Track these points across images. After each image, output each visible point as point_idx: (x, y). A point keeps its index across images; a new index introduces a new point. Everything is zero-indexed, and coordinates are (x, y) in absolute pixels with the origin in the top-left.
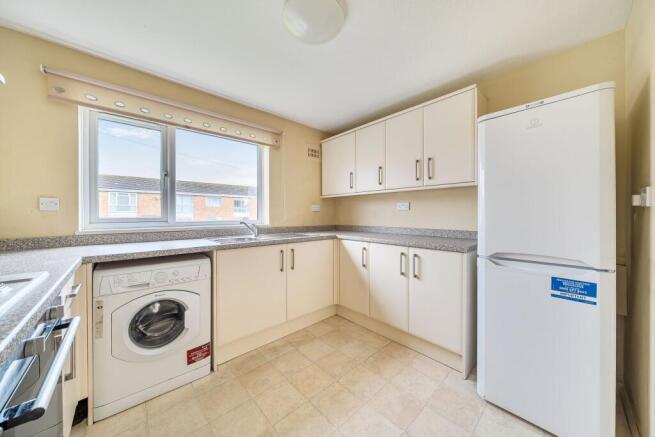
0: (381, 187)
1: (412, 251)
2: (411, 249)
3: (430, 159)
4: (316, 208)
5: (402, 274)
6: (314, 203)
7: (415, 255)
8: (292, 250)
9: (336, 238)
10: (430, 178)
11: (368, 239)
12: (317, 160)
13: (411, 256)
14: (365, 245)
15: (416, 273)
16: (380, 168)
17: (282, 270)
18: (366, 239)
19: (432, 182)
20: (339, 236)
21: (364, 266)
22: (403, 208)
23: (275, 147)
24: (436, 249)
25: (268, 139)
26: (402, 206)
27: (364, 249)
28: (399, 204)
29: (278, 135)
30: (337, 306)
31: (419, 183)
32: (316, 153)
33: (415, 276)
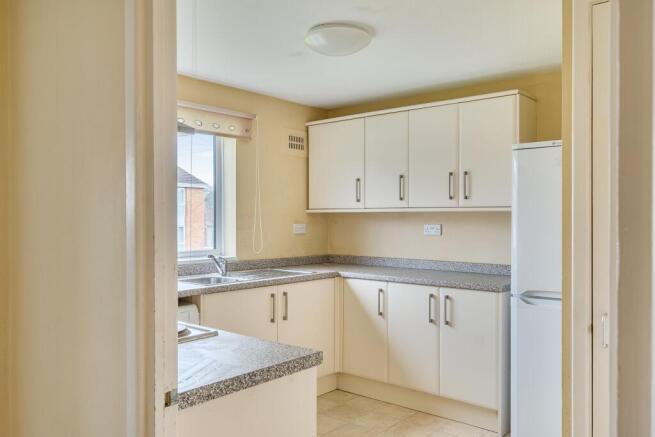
0: (403, 204)
1: (443, 292)
2: (441, 289)
3: (466, 173)
4: (299, 228)
5: (431, 321)
6: (297, 222)
7: (447, 297)
8: (285, 294)
9: (339, 276)
10: (466, 198)
11: (387, 278)
12: (301, 153)
13: (442, 299)
14: (382, 285)
15: (448, 319)
16: (401, 177)
17: (273, 321)
18: (383, 277)
19: (467, 203)
20: (344, 273)
21: (381, 314)
22: (432, 232)
23: (244, 139)
24: (469, 289)
25: (236, 128)
26: (431, 229)
27: (381, 290)
28: (426, 226)
29: (248, 121)
30: (339, 375)
31: (453, 203)
32: (300, 143)
33: (447, 323)
